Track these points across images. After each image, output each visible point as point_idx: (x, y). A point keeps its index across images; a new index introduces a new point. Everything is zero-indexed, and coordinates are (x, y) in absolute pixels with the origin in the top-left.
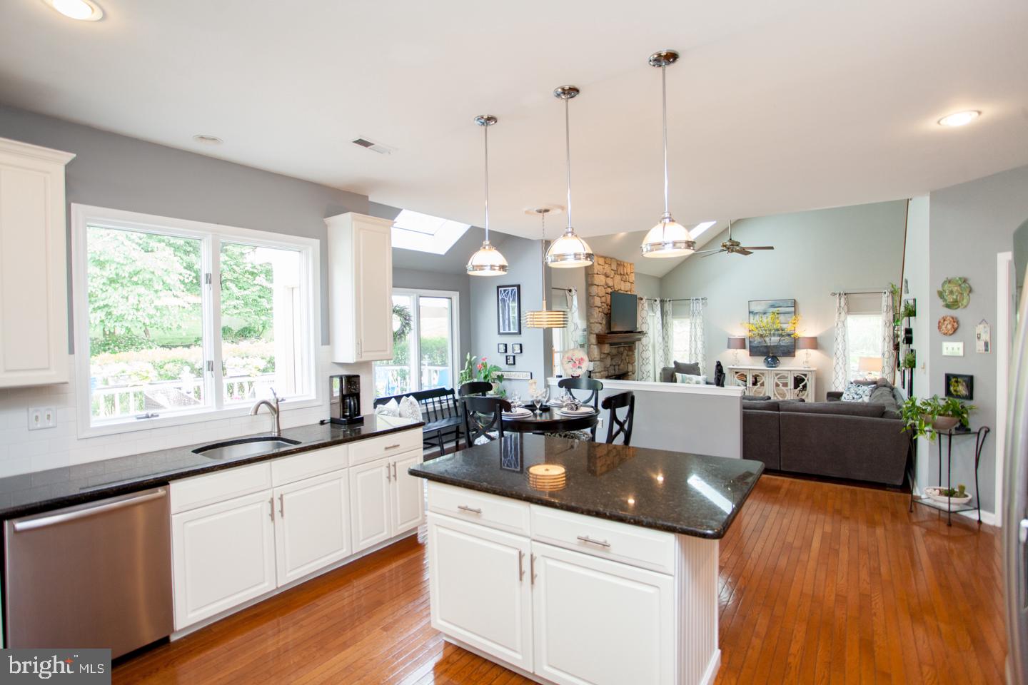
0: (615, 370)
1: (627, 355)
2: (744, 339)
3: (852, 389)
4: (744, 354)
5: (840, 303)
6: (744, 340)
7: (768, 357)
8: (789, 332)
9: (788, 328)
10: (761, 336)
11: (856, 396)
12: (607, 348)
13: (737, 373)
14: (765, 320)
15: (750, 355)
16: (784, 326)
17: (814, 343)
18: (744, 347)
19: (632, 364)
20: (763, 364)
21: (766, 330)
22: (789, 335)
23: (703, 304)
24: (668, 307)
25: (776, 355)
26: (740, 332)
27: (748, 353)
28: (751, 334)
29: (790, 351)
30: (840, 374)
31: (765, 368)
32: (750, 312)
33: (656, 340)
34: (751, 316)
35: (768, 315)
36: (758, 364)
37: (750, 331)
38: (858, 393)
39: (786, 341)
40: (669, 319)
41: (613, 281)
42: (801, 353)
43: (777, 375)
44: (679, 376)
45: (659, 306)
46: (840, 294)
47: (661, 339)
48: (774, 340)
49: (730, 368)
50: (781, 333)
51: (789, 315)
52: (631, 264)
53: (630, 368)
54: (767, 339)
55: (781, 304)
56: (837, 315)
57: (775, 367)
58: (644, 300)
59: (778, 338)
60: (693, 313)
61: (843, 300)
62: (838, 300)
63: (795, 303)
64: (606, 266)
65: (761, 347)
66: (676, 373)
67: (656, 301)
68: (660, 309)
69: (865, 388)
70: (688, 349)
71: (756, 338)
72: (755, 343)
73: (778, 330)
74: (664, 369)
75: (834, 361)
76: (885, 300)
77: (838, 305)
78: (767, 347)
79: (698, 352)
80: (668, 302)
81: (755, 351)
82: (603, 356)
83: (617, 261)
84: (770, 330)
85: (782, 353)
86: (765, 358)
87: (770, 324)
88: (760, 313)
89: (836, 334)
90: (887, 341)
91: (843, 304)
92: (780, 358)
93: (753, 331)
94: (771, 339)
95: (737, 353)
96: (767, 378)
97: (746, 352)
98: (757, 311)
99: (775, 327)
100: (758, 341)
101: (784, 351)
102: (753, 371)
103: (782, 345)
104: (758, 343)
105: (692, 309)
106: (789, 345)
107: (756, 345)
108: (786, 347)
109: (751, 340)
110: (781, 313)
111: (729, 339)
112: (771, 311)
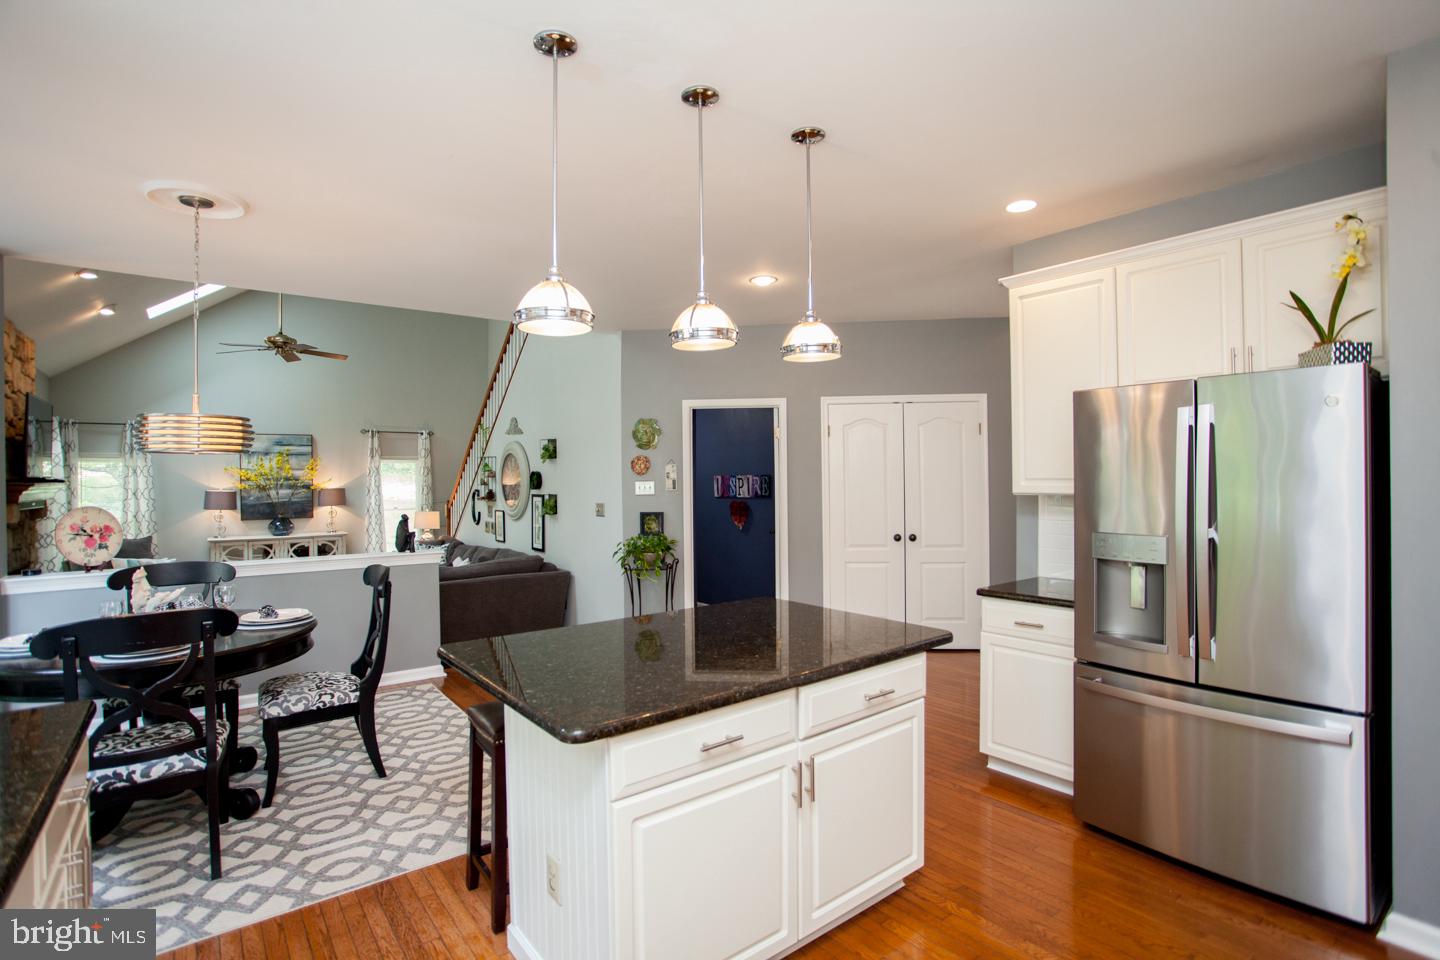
0: (17, 557)
2: (235, 493)
4: (232, 517)
5: (372, 442)
6: (232, 495)
7: (276, 519)
8: (307, 482)
9: (303, 475)
10: (262, 489)
13: (225, 548)
14: (268, 464)
15: (242, 519)
16: (298, 473)
17: (341, 497)
18: (233, 507)
20: (267, 531)
21: (269, 479)
22: (307, 487)
24: (70, 435)
25: (286, 516)
26: (226, 483)
27: (239, 516)
28: (245, 485)
29: (305, 511)
30: (374, 536)
31: (270, 536)
34: (243, 456)
35: (272, 456)
36: (260, 532)
37: (241, 480)
39: (299, 496)
41: (12, 371)
42: (323, 513)
43: (292, 545)
46: (372, 432)
48: (281, 495)
49: (211, 542)
50: (293, 483)
51: (304, 458)
52: (31, 342)
54: (273, 493)
55: (293, 441)
56: (369, 458)
57: (287, 534)
59: (289, 491)
60: (131, 449)
61: (376, 439)
62: (370, 439)
63: (311, 441)
65: (262, 504)
68: (59, 438)
71: (252, 492)
72: (249, 501)
73: (287, 479)
75: (366, 523)
76: (422, 442)
77: (370, 446)
78: (272, 505)
79: (140, 518)
80: (72, 427)
81: (250, 513)
83: (17, 330)
84: (277, 480)
85: (295, 513)
86: (270, 521)
87: (275, 470)
88: (259, 453)
89: (368, 484)
90: (425, 492)
91: (376, 445)
92: (293, 521)
93: (248, 479)
94: (278, 493)
95: (221, 517)
96: (277, 552)
97: (237, 514)
98: (254, 451)
99: (284, 474)
100: (254, 497)
101: (296, 509)
102: (254, 543)
103: (295, 502)
104: (255, 499)
105: (128, 441)
106: (304, 501)
107: (254, 503)
108: (301, 503)
109: (245, 495)
110: (293, 455)
111: (208, 493)
112: (276, 451)
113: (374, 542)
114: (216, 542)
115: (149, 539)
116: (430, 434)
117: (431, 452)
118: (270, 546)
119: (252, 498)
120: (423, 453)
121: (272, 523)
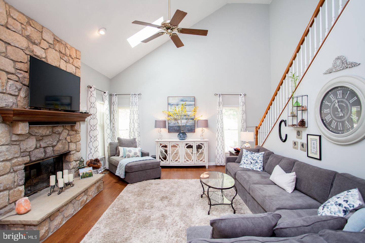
1: (68, 134)
2: (165, 121)
3: (248, 156)
4: (164, 131)
7: (180, 133)
8: (192, 117)
9: (191, 114)
10: (176, 119)
11: (253, 161)
13: (161, 144)
14: (178, 109)
15: (169, 132)
16: (189, 113)
17: (206, 124)
18: (165, 127)
19: (76, 143)
20: (177, 138)
21: (178, 116)
22: (193, 119)
23: (138, 98)
24: (115, 99)
25: (184, 131)
26: (163, 117)
27: (167, 130)
28: (169, 118)
29: (192, 130)
30: (220, 142)
31: (178, 140)
32: (168, 104)
33: (105, 123)
34: (169, 106)
35: (179, 106)
36: (174, 138)
37: (168, 116)
38: (254, 158)
39: (190, 123)
40: (115, 107)
41: (46, 53)
42: (198, 130)
43: (186, 144)
44: (121, 149)
45: (108, 96)
46: (219, 95)
47: (108, 121)
48: (183, 122)
49: (156, 141)
51: (191, 106)
52: (76, 50)
53: (73, 146)
54: (179, 121)
55: (187, 100)
56: (218, 107)
57: (184, 139)
58: (93, 89)
59: (186, 121)
60: (132, 103)
61: (221, 98)
62: (218, 98)
63: (194, 100)
64: (30, 28)
65: (175, 126)
66: (119, 147)
67: (105, 93)
68: (108, 99)
69: (257, 154)
70: (129, 129)
71: (172, 121)
72: (172, 125)
73: (185, 116)
74: (111, 144)
75: (217, 136)
76: (241, 99)
77: (218, 101)
78: (179, 127)
79: (135, 131)
80: (115, 96)
81: (171, 130)
82: (14, 138)
83: (54, 35)
84: (181, 116)
85: (188, 130)
86: (178, 133)
87: (181, 112)
88: (175, 104)
89: (217, 118)
90: (243, 122)
91: (221, 100)
92: (187, 134)
93: (170, 116)
94: (181, 122)
95: (161, 131)
96: (180, 147)
97: (166, 130)
98: (173, 104)
99: (184, 113)
100: (173, 123)
101: (189, 129)
102: (172, 143)
103: (188, 125)
104: (173, 124)
105: (131, 101)
106: (192, 125)
107: (172, 126)
108: (190, 126)
109: (169, 122)
110: (187, 105)
111: (156, 121)
112: (181, 104)
113: (220, 145)
114: (158, 142)
115: (135, 139)
116: (245, 95)
117: (245, 103)
118: (178, 145)
119: (172, 124)
120: (241, 104)
121: (178, 135)
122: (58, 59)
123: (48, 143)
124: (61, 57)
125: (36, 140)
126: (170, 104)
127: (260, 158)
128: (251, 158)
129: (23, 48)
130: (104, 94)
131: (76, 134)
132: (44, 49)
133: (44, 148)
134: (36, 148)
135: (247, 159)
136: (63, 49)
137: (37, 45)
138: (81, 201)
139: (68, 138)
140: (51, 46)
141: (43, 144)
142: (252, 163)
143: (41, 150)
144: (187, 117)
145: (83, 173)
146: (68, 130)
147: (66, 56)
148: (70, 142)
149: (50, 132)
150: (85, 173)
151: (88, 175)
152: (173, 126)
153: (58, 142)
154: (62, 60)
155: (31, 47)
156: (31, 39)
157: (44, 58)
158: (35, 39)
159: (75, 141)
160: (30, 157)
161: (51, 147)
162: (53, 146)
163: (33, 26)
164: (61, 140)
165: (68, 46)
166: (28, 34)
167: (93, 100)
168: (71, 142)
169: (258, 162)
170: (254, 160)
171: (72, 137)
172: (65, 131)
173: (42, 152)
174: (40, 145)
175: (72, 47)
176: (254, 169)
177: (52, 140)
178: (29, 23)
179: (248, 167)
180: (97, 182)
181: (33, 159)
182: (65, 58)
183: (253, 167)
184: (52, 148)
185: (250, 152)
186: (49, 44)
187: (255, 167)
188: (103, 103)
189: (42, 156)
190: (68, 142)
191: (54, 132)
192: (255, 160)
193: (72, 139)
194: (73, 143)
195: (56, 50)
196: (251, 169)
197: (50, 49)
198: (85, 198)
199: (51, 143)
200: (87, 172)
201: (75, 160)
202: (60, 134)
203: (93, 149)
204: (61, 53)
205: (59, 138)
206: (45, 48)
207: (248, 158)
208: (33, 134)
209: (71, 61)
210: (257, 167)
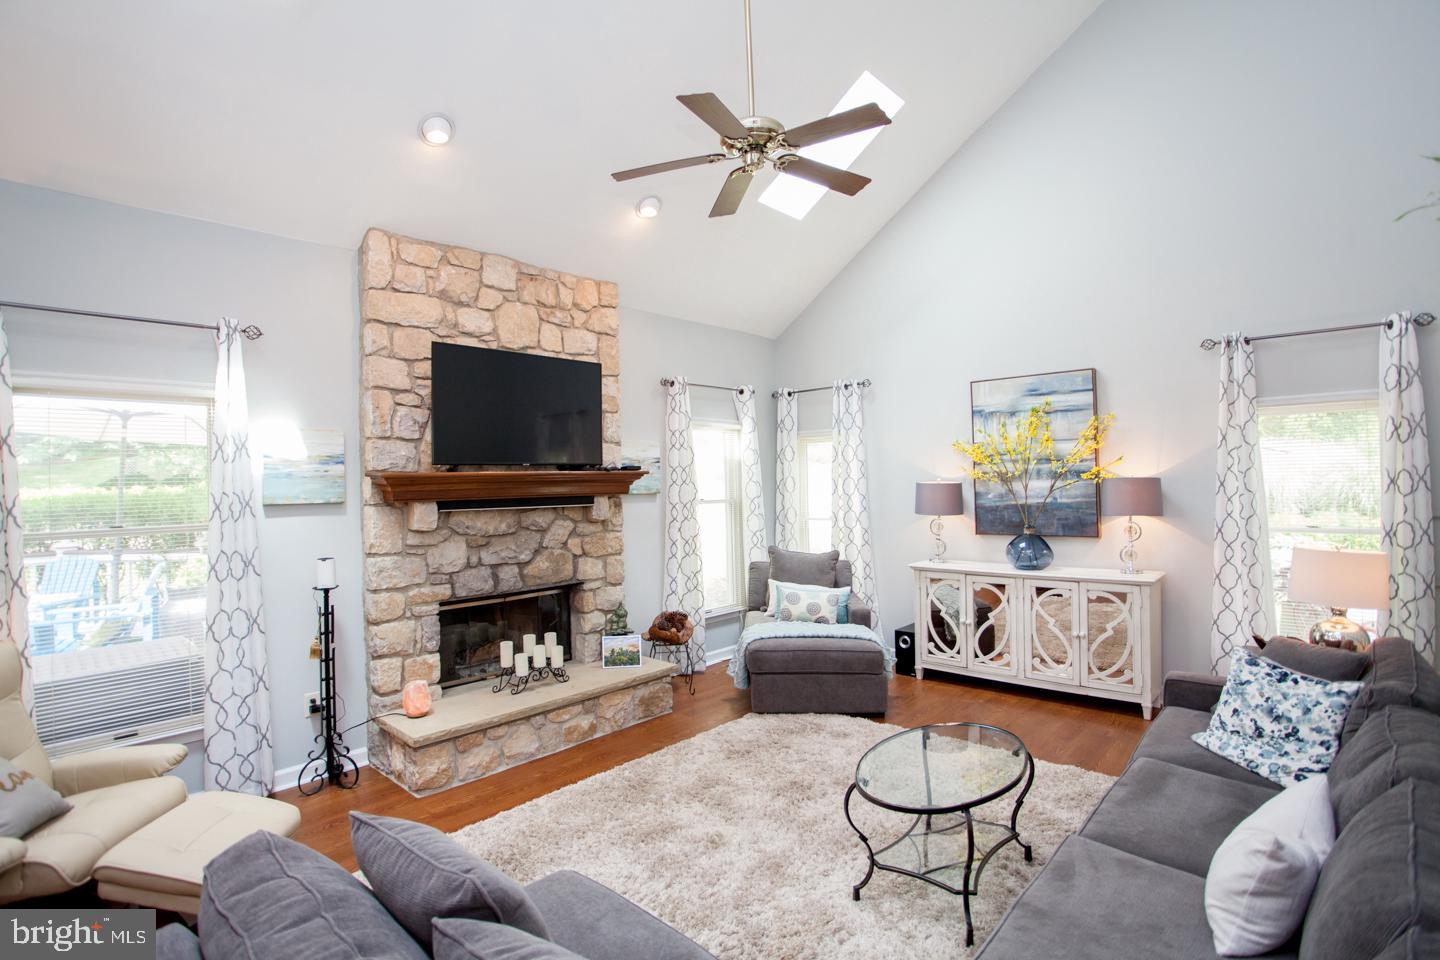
0: (495, 577)
1: (573, 533)
2: (960, 486)
3: (1251, 689)
4: (961, 526)
5: (1229, 368)
6: (957, 489)
7: (1020, 536)
8: (1084, 464)
9: (1075, 451)
10: (1004, 478)
11: (1268, 726)
12: (424, 515)
13: (935, 581)
14: (1013, 433)
15: (978, 532)
16: (1063, 447)
17: (1150, 497)
18: (958, 508)
19: (603, 557)
20: (1004, 558)
21: (1015, 461)
23: (862, 397)
24: (787, 409)
25: (1045, 531)
26: (953, 469)
27: (973, 525)
28: (978, 471)
29: (1084, 523)
31: (1009, 569)
32: (973, 412)
34: (978, 421)
35: (1021, 416)
36: (992, 558)
37: (974, 464)
38: (1280, 709)
39: (1073, 492)
41: (493, 318)
42: (1115, 527)
43: (1041, 591)
44: (773, 587)
45: (751, 404)
46: (1229, 343)
47: (753, 490)
48: (1036, 490)
49: (915, 568)
50: (1055, 468)
51: (1078, 416)
52: (598, 284)
53: (590, 569)
54: (1018, 486)
55: (1056, 386)
56: (1223, 407)
57: (1037, 568)
58: (677, 387)
59: (1046, 484)
60: (839, 419)
61: (1239, 357)
62: (1224, 360)
63: (1094, 381)
64: (446, 272)
65: (1006, 507)
67: (742, 392)
69: (1311, 689)
71: (990, 485)
72: (990, 499)
73: (1047, 459)
74: (754, 568)
75: (1217, 561)
76: (1392, 350)
77: (1223, 376)
78: (1017, 509)
79: (852, 523)
80: (788, 398)
81: (989, 521)
82: (412, 540)
83: (517, 264)
84: (1027, 461)
85: (1060, 527)
86: (1011, 538)
87: (1026, 443)
88: (1001, 413)
89: (1219, 469)
91: (1239, 372)
92: (1051, 542)
94: (1027, 487)
95: (940, 527)
96: (1012, 600)
97: (967, 522)
98: (992, 410)
99: (1039, 450)
100: (994, 491)
101: (1066, 519)
102: (975, 578)
103: (1064, 504)
104: (995, 497)
105: (835, 412)
106: (1081, 503)
107: (993, 504)
108: (1076, 507)
109: (980, 489)
110: (1056, 411)
111: (919, 486)
112: (1030, 407)
114: (921, 570)
116: (1425, 320)
117: (1417, 373)
118: (1004, 590)
119: (990, 496)
120: (1394, 378)
121: (1011, 544)
122: (532, 327)
123: (503, 554)
124: (544, 317)
125: (469, 546)
126: (980, 412)
127: (1316, 712)
128: (1261, 701)
129: (429, 325)
130: (739, 396)
131: (606, 530)
132: (488, 310)
133: (494, 567)
134: (468, 566)
135: (1237, 705)
136: (547, 294)
137: (468, 306)
138: (567, 725)
139: (574, 545)
140: (509, 295)
141: (488, 557)
142: (1260, 735)
143: (483, 573)
144: (1054, 465)
145: (613, 651)
146: (573, 520)
147: (562, 309)
148: (580, 556)
149: (509, 527)
150: (617, 650)
151: (625, 659)
152: (997, 507)
153: (537, 552)
154: (546, 327)
155: (450, 316)
156: (451, 298)
157: (489, 334)
158: (459, 292)
159: (601, 554)
160: (453, 588)
161: (512, 567)
162: (522, 565)
163: (456, 262)
164: (547, 548)
165: (568, 279)
166: (442, 287)
167: (677, 421)
168: (585, 554)
169: (1301, 735)
170: (1278, 719)
171: (587, 539)
172: (561, 522)
173: (484, 577)
174: (480, 559)
175: (580, 280)
176: (1264, 771)
177: (513, 548)
178: (445, 260)
179: (1232, 753)
180: (646, 682)
181: (462, 593)
182: (555, 317)
183: (1260, 760)
184: (516, 570)
185: (1268, 670)
186: (506, 294)
187: (1268, 762)
188: (737, 427)
189: (487, 587)
190: (575, 556)
191: (524, 525)
192: (1284, 723)
193: (587, 547)
194: (590, 559)
195: (525, 303)
196: (1243, 764)
197: (507, 305)
198: (585, 722)
199: (512, 555)
200: (624, 649)
201: (600, 607)
202: (543, 531)
203: (681, 579)
204: (545, 306)
205: (541, 543)
206: (491, 307)
207: (1244, 700)
208: (460, 531)
209: (580, 317)
210: (1283, 761)
